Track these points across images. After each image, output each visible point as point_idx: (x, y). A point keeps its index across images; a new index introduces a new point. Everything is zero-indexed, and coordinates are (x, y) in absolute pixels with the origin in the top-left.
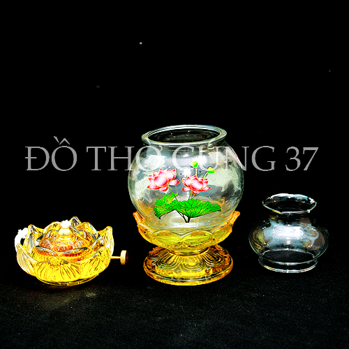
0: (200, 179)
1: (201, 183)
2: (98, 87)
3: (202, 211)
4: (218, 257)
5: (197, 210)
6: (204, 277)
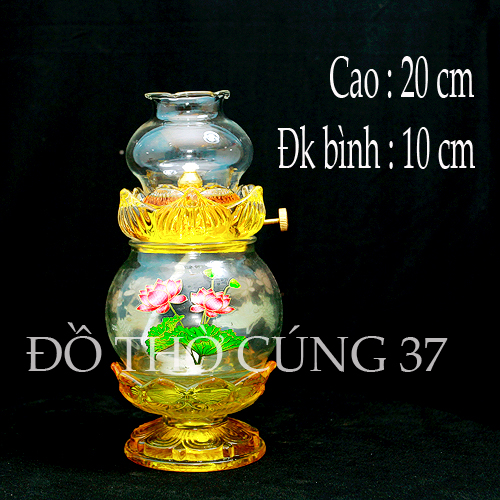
0: (218, 295)
1: (220, 300)
4: (244, 434)
6: (221, 460)
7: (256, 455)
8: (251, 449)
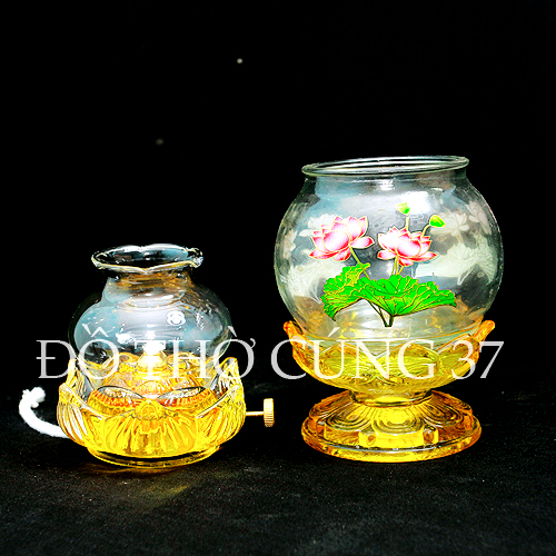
0: (414, 236)
1: (416, 243)
2: (160, 142)
3: (417, 302)
4: (452, 413)
5: (408, 300)
6: (421, 447)
7: (468, 441)
8: (461, 432)
